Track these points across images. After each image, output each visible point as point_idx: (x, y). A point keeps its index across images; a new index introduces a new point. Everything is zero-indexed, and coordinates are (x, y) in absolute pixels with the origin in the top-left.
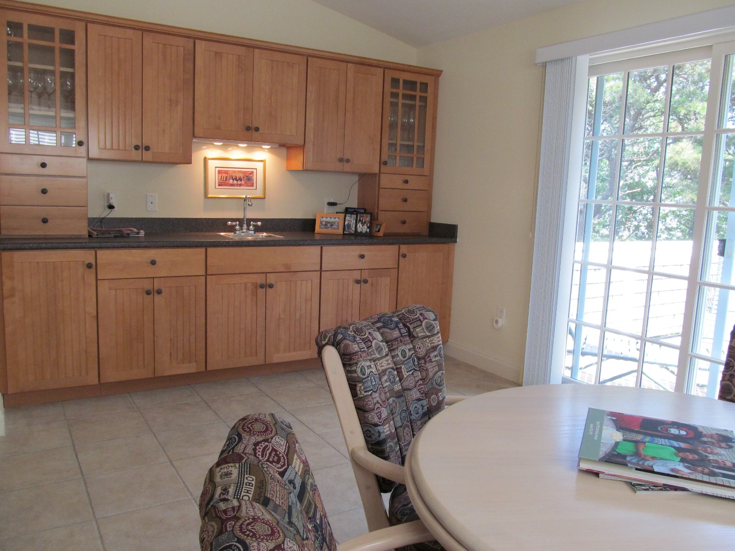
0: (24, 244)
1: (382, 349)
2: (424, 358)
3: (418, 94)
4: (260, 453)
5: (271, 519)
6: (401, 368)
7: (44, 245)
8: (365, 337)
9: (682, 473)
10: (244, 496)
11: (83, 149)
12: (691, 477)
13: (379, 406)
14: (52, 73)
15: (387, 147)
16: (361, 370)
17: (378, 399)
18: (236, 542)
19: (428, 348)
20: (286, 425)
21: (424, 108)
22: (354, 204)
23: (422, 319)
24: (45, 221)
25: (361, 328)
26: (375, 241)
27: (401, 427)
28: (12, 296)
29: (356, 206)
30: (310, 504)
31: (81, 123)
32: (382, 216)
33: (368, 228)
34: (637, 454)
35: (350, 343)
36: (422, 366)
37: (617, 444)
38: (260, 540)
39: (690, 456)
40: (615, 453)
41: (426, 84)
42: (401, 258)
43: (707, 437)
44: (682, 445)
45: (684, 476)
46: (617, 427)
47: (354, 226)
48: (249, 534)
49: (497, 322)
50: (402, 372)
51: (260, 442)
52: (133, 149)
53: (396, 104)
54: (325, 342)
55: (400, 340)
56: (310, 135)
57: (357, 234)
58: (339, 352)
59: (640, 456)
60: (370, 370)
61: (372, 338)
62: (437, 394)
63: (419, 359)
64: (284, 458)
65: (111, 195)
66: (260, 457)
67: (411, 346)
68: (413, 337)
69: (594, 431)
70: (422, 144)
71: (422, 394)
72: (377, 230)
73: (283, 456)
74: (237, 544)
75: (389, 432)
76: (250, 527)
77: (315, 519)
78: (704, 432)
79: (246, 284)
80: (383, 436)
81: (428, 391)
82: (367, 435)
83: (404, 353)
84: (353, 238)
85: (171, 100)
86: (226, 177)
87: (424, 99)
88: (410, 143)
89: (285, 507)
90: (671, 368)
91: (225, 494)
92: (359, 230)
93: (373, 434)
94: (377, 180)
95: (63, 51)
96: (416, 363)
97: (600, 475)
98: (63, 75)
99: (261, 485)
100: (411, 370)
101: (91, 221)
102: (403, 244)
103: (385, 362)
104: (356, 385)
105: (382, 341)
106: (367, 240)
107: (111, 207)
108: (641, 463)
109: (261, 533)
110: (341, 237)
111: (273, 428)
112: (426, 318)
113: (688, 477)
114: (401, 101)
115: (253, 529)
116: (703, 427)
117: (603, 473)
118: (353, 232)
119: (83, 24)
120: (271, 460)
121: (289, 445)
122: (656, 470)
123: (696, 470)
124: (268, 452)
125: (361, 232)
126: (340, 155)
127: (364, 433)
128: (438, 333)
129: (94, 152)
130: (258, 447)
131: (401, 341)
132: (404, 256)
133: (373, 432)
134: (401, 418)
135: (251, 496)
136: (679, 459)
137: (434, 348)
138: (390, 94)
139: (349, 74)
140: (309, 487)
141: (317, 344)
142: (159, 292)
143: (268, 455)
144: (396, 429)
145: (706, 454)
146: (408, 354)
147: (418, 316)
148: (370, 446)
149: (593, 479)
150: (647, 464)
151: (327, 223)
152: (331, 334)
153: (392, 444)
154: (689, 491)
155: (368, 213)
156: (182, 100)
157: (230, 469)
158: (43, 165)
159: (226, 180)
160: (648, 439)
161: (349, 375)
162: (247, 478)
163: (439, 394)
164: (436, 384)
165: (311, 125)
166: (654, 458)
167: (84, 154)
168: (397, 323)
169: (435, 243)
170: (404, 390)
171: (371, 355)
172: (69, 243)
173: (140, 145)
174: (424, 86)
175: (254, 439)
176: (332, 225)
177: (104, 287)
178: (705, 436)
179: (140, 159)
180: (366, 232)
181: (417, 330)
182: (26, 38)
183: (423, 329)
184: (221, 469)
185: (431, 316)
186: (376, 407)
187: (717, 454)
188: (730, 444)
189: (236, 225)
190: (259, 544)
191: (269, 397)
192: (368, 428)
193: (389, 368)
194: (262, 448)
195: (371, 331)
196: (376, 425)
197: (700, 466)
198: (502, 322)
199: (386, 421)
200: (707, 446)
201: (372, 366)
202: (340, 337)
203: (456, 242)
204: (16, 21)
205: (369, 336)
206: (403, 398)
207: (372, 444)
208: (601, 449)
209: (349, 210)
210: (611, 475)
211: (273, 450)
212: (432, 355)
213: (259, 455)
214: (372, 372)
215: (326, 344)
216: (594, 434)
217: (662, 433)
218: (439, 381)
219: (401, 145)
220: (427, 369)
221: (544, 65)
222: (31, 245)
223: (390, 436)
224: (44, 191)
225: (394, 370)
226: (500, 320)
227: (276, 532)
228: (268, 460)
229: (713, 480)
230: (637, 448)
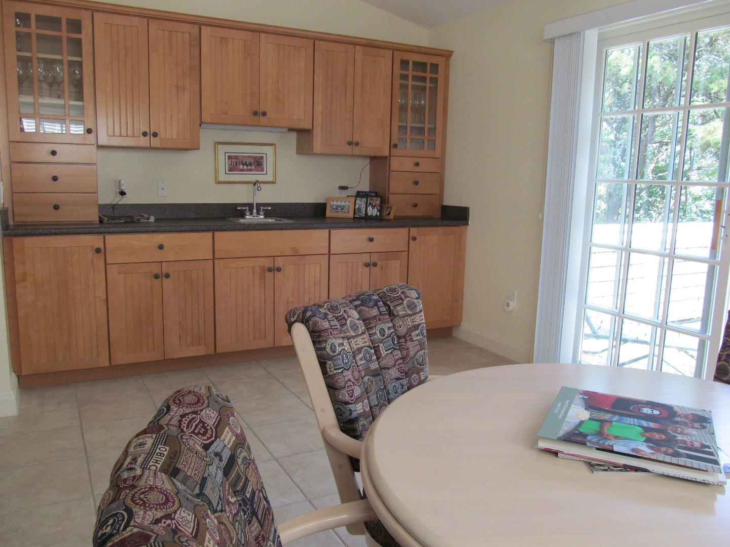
0: (35, 229)
1: (358, 327)
2: (404, 337)
3: (428, 75)
4: (185, 425)
5: (170, 488)
6: (379, 346)
7: (53, 231)
8: (339, 315)
9: (644, 453)
10: (151, 466)
11: (91, 137)
12: (652, 457)
13: (351, 384)
14: (61, 62)
15: (397, 131)
16: (331, 347)
17: (350, 377)
18: (123, 510)
19: (409, 327)
20: (222, 399)
21: (434, 90)
22: (366, 188)
23: (403, 298)
24: (56, 207)
25: (337, 306)
26: (384, 224)
27: (377, 405)
28: (24, 280)
29: (367, 189)
30: (238, 477)
31: (90, 111)
32: (393, 199)
33: (378, 211)
34: (600, 433)
35: (319, 320)
36: (403, 345)
37: (582, 422)
38: (148, 509)
39: (657, 436)
40: (576, 432)
41: (437, 65)
42: (411, 241)
43: (680, 417)
44: (652, 425)
45: (644, 456)
46: (586, 406)
47: (364, 209)
48: (139, 502)
49: (508, 305)
50: (379, 350)
51: (188, 414)
52: (141, 135)
53: (406, 87)
54: (295, 319)
55: (379, 318)
56: (319, 119)
57: (367, 218)
58: (308, 329)
59: (602, 436)
60: (343, 348)
61: (348, 316)
62: (418, 374)
63: (399, 338)
64: (212, 431)
65: (122, 182)
66: (185, 429)
67: (391, 325)
68: (394, 315)
69: (560, 410)
70: (433, 126)
71: (401, 373)
72: (388, 213)
73: (211, 428)
74: (124, 512)
75: (362, 411)
76: (142, 496)
77: (245, 493)
78: (680, 412)
79: (254, 267)
80: (354, 415)
81: (408, 370)
82: (339, 413)
83: (382, 332)
84: (363, 221)
85: (177, 86)
86: (236, 162)
87: (435, 81)
88: (422, 125)
89: (198, 479)
90: (690, 352)
91: (133, 464)
92: (369, 214)
93: (345, 413)
94: (388, 164)
95: (70, 40)
96: (396, 342)
97: (559, 454)
98: (71, 64)
99: (174, 455)
100: (390, 349)
101: (102, 207)
102: (413, 227)
103: (360, 340)
104: (325, 363)
105: (358, 319)
106: (376, 223)
107: (123, 193)
108: (601, 442)
109: (153, 502)
110: (352, 221)
111: (206, 401)
112: (408, 297)
113: (648, 457)
114: (411, 83)
115: (145, 497)
116: (678, 406)
117: (562, 452)
118: (364, 216)
119: (90, 13)
120: (196, 431)
121: (220, 418)
122: (615, 449)
123: (658, 451)
124: (194, 424)
125: (372, 215)
126: (349, 139)
127: (335, 412)
128: (421, 311)
129: (103, 140)
130: (184, 419)
131: (380, 320)
132: (414, 239)
133: (344, 410)
134: (377, 397)
135: (159, 466)
136: (644, 439)
137: (416, 327)
138: (399, 76)
139: (357, 56)
140: (240, 461)
141: (287, 321)
142: (167, 276)
143: (193, 427)
144: (371, 408)
145: (675, 434)
146: (387, 332)
147: (399, 294)
148: (342, 425)
149: (552, 458)
150: (608, 443)
151: (337, 207)
152: (300, 311)
153: (365, 423)
154: (650, 472)
155: (379, 197)
156: (189, 86)
157: (146, 439)
158: (54, 153)
159: (236, 166)
160: (616, 418)
161: (319, 352)
162: (159, 449)
163: (421, 374)
164: (418, 363)
165: (319, 108)
166: (616, 437)
167: (94, 142)
168: (376, 302)
169: (446, 226)
170: (382, 368)
171: (345, 333)
172: (78, 228)
173: (148, 131)
174: (435, 67)
175: (181, 411)
176: (342, 209)
177: (113, 271)
178: (679, 416)
179: (149, 146)
180: (377, 215)
181: (398, 308)
182: (34, 28)
183: (404, 307)
184: (138, 439)
185: (414, 294)
186: (347, 385)
187: (687, 434)
188: (704, 424)
189: (245, 210)
190: (145, 513)
191: (277, 379)
192: (339, 406)
193: (365, 347)
194: (188, 420)
195: (346, 309)
196: (347, 403)
197: (664, 446)
198: (513, 305)
199: (359, 399)
200: (678, 426)
201: (345, 344)
202: (309, 314)
203: (468, 224)
204: (24, 12)
205: (344, 314)
206: (380, 377)
207: (343, 423)
208: (563, 428)
209: (361, 194)
210: (569, 455)
211: (201, 421)
212: (413, 334)
213: (184, 427)
214: (344, 349)
215: (295, 321)
216: (559, 413)
217: (634, 412)
218: (421, 360)
219: (411, 128)
220: (407, 348)
221: (552, 41)
222: (41, 230)
223: (364, 415)
224: (55, 179)
225: (371, 348)
226: (511, 303)
227: (170, 502)
228: (193, 432)
229: (674, 460)
230: (602, 427)
